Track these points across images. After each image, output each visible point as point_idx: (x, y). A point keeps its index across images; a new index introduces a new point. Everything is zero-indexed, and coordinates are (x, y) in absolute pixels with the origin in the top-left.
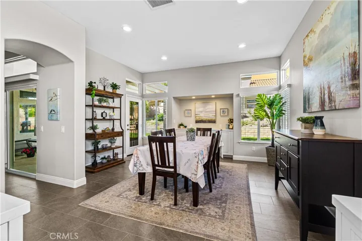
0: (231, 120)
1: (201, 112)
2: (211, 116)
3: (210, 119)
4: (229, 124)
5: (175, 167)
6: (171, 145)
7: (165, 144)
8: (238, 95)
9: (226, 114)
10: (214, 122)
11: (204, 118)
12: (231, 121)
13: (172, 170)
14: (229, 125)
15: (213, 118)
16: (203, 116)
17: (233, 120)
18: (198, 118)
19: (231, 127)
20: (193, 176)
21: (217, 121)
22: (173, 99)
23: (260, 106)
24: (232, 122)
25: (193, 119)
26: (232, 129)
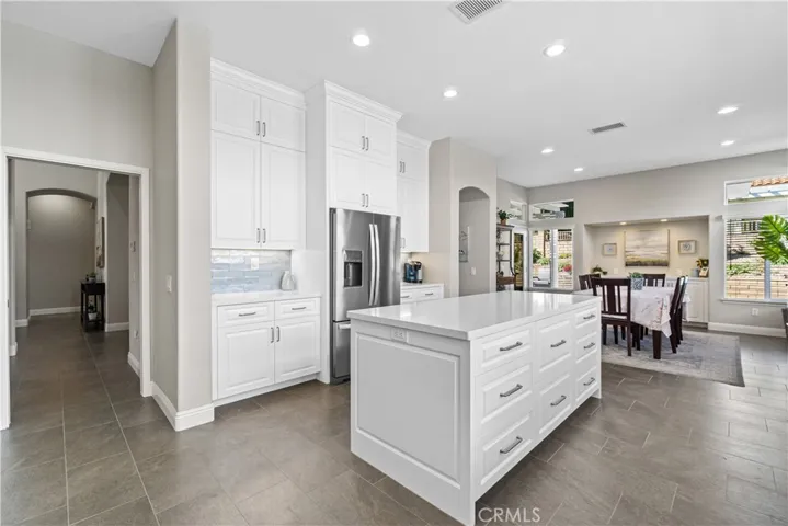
0: (703, 261)
1: (638, 247)
2: (659, 255)
3: (656, 259)
4: (698, 268)
5: (628, 314)
6: (624, 289)
7: (616, 287)
8: (720, 218)
9: (692, 250)
10: (665, 264)
11: (643, 258)
12: (704, 263)
13: (624, 317)
14: (699, 271)
15: (663, 258)
16: (640, 254)
17: (707, 261)
18: (630, 258)
19: (703, 273)
20: (655, 324)
21: (672, 263)
22: (584, 228)
23: (767, 237)
24: (706, 265)
25: (620, 260)
26: (707, 276)
